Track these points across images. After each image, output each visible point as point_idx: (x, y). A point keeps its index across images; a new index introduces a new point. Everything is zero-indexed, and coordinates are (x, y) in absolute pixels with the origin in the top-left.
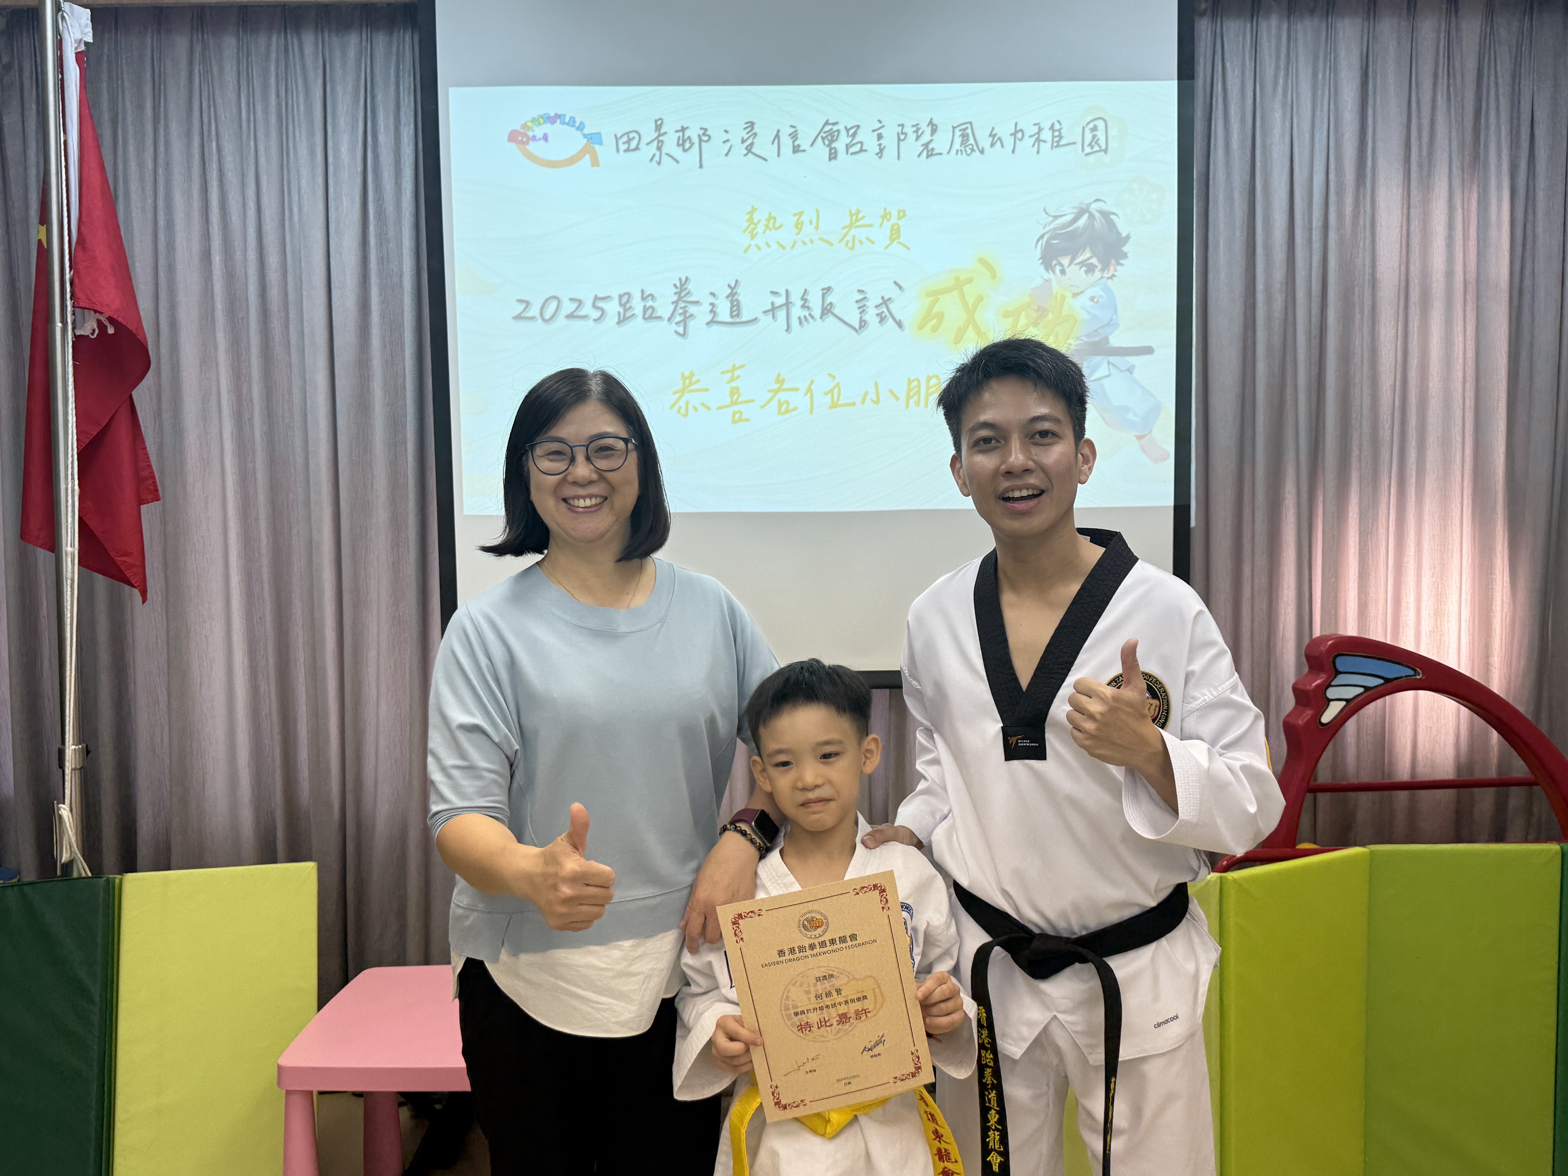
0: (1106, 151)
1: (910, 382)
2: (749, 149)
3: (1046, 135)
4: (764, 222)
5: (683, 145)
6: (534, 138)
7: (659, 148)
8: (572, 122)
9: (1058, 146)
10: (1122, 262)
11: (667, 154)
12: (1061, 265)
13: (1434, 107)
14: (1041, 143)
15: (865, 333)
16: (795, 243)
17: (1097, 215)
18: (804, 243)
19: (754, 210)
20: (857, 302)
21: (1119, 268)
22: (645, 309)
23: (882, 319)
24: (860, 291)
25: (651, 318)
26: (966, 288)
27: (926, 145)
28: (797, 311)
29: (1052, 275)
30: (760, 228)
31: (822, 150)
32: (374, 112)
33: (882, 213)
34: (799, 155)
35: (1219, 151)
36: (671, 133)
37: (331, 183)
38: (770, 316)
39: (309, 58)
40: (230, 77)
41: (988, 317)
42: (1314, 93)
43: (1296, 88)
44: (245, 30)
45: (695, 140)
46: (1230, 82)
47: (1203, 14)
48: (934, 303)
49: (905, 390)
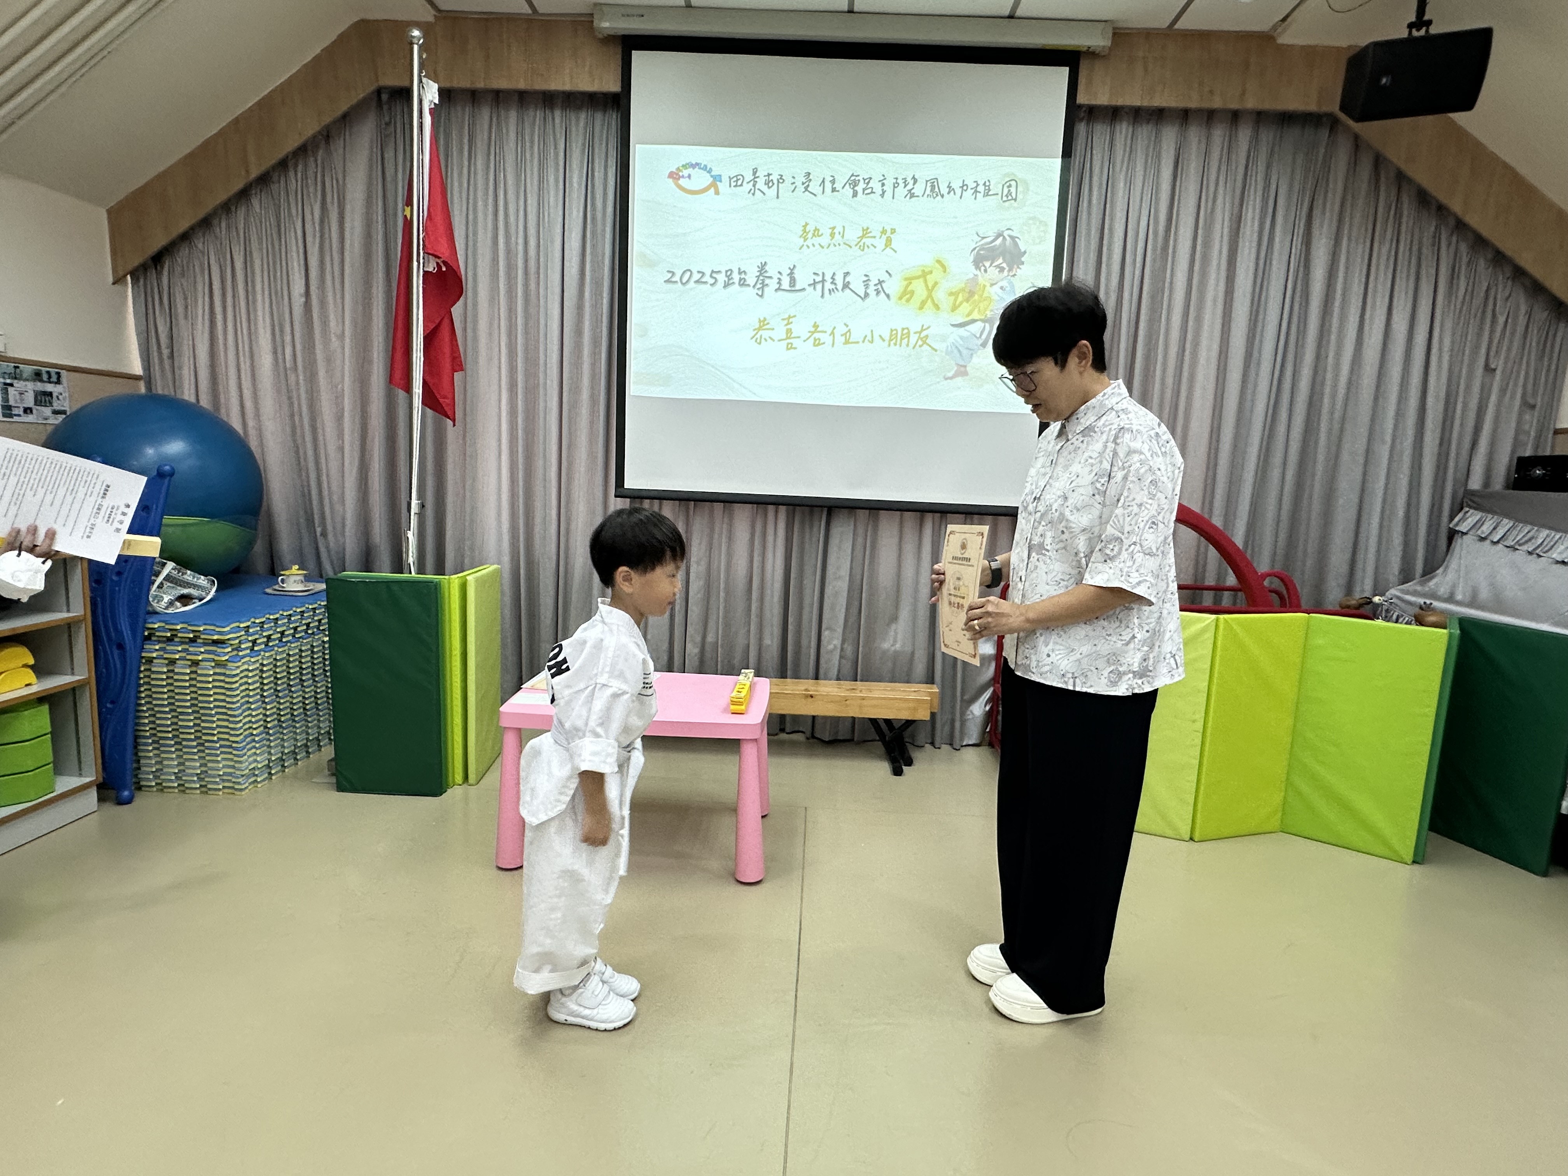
0: (1015, 200)
1: (892, 331)
2: (806, 189)
3: (981, 188)
4: (812, 232)
5: (768, 184)
6: (683, 177)
7: (754, 186)
8: (705, 168)
9: (988, 195)
11: (759, 189)
13: (1217, 184)
14: (978, 193)
15: (867, 300)
16: (829, 245)
17: (1008, 238)
18: (835, 245)
19: (807, 224)
20: (864, 282)
22: (740, 279)
23: (878, 293)
24: (866, 276)
25: (743, 284)
26: (928, 277)
27: (910, 191)
28: (828, 286)
29: (978, 272)
30: (810, 235)
31: (848, 191)
32: (593, 159)
33: (881, 229)
34: (835, 193)
35: (1084, 204)
36: (762, 176)
37: (567, 200)
38: (812, 287)
39: (557, 126)
40: (512, 135)
41: (940, 295)
42: (1145, 171)
43: (1134, 169)
44: (522, 107)
45: (775, 182)
46: (1094, 162)
47: (1081, 120)
48: (908, 285)
49: (888, 335)
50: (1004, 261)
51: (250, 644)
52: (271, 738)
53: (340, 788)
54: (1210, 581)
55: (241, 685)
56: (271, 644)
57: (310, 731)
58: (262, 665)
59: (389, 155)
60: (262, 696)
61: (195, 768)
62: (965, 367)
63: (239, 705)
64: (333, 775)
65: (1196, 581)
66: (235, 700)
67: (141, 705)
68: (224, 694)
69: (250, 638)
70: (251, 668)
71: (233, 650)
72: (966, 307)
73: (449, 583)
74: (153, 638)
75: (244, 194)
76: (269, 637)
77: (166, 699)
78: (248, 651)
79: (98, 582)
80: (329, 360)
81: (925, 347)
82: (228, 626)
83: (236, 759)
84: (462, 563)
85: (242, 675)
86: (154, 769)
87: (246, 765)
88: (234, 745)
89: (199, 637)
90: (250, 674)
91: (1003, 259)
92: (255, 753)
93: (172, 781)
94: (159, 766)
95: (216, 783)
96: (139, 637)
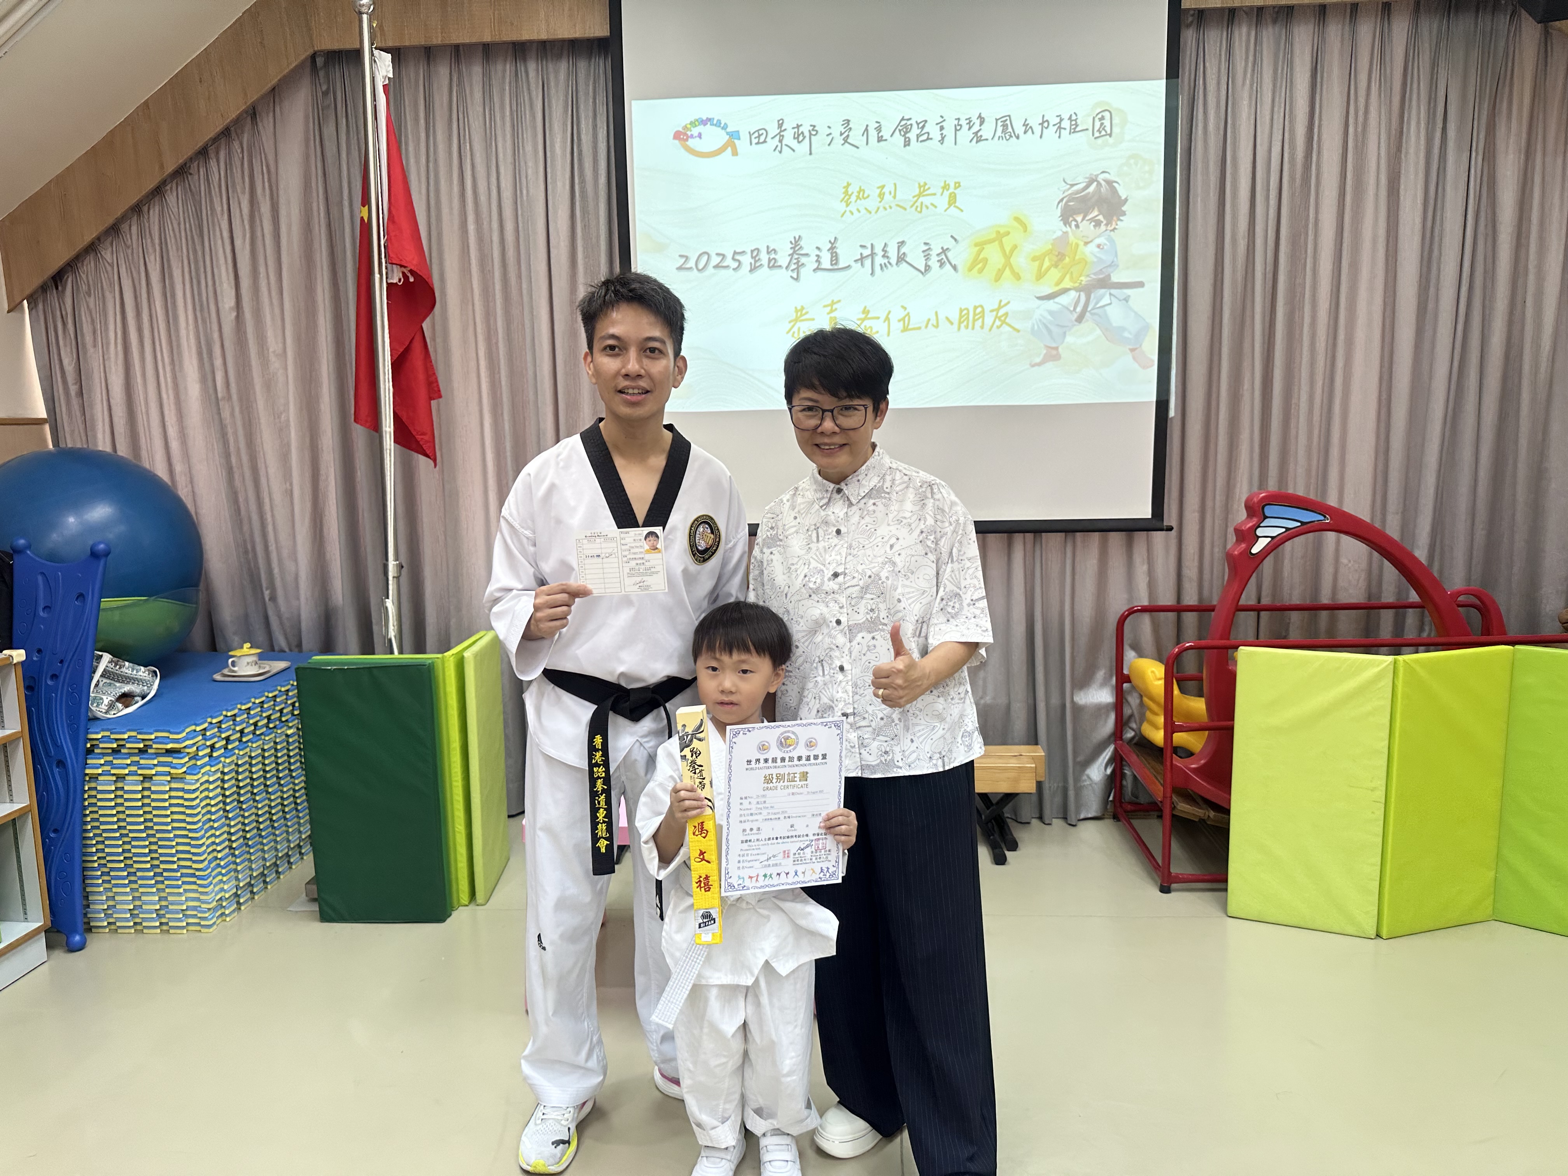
0: (1110, 135)
1: (961, 311)
2: (846, 140)
3: (1066, 124)
4: (856, 194)
7: (781, 141)
8: (718, 124)
9: (1074, 132)
10: (1121, 218)
11: (786, 145)
13: (1368, 94)
14: (1062, 131)
15: (928, 275)
16: (878, 208)
17: (1103, 183)
18: (885, 209)
19: (849, 185)
20: (924, 251)
21: (1119, 223)
22: (770, 260)
23: (942, 264)
24: (926, 244)
25: (773, 266)
26: (1004, 239)
27: (976, 133)
28: (879, 260)
29: (1068, 229)
30: (853, 198)
31: (899, 139)
32: (578, 120)
33: (942, 184)
34: (882, 143)
36: (789, 130)
37: (549, 170)
38: (859, 264)
39: (532, 80)
40: (478, 95)
41: (1020, 261)
42: (1274, 82)
44: (488, 61)
45: (807, 134)
47: (1188, 26)
48: (979, 252)
49: (957, 316)
50: (1100, 213)
51: (208, 750)
52: (238, 861)
53: (326, 917)
55: (201, 801)
56: (230, 747)
58: (223, 773)
59: (329, 130)
60: (225, 811)
61: (153, 903)
62: (1057, 348)
64: (314, 900)
67: (87, 831)
68: (183, 813)
69: (208, 743)
70: (211, 779)
71: (190, 759)
72: (1055, 274)
73: (442, 662)
74: (96, 751)
75: (158, 191)
76: (227, 739)
78: (207, 759)
80: (268, 386)
81: (1006, 328)
82: (183, 731)
83: (201, 890)
84: (451, 635)
85: (201, 789)
86: (105, 907)
87: (212, 896)
88: (197, 873)
89: (151, 747)
90: (211, 787)
91: (1099, 211)
92: (221, 881)
93: (127, 920)
94: (111, 903)
95: (179, 920)
96: (81, 751)
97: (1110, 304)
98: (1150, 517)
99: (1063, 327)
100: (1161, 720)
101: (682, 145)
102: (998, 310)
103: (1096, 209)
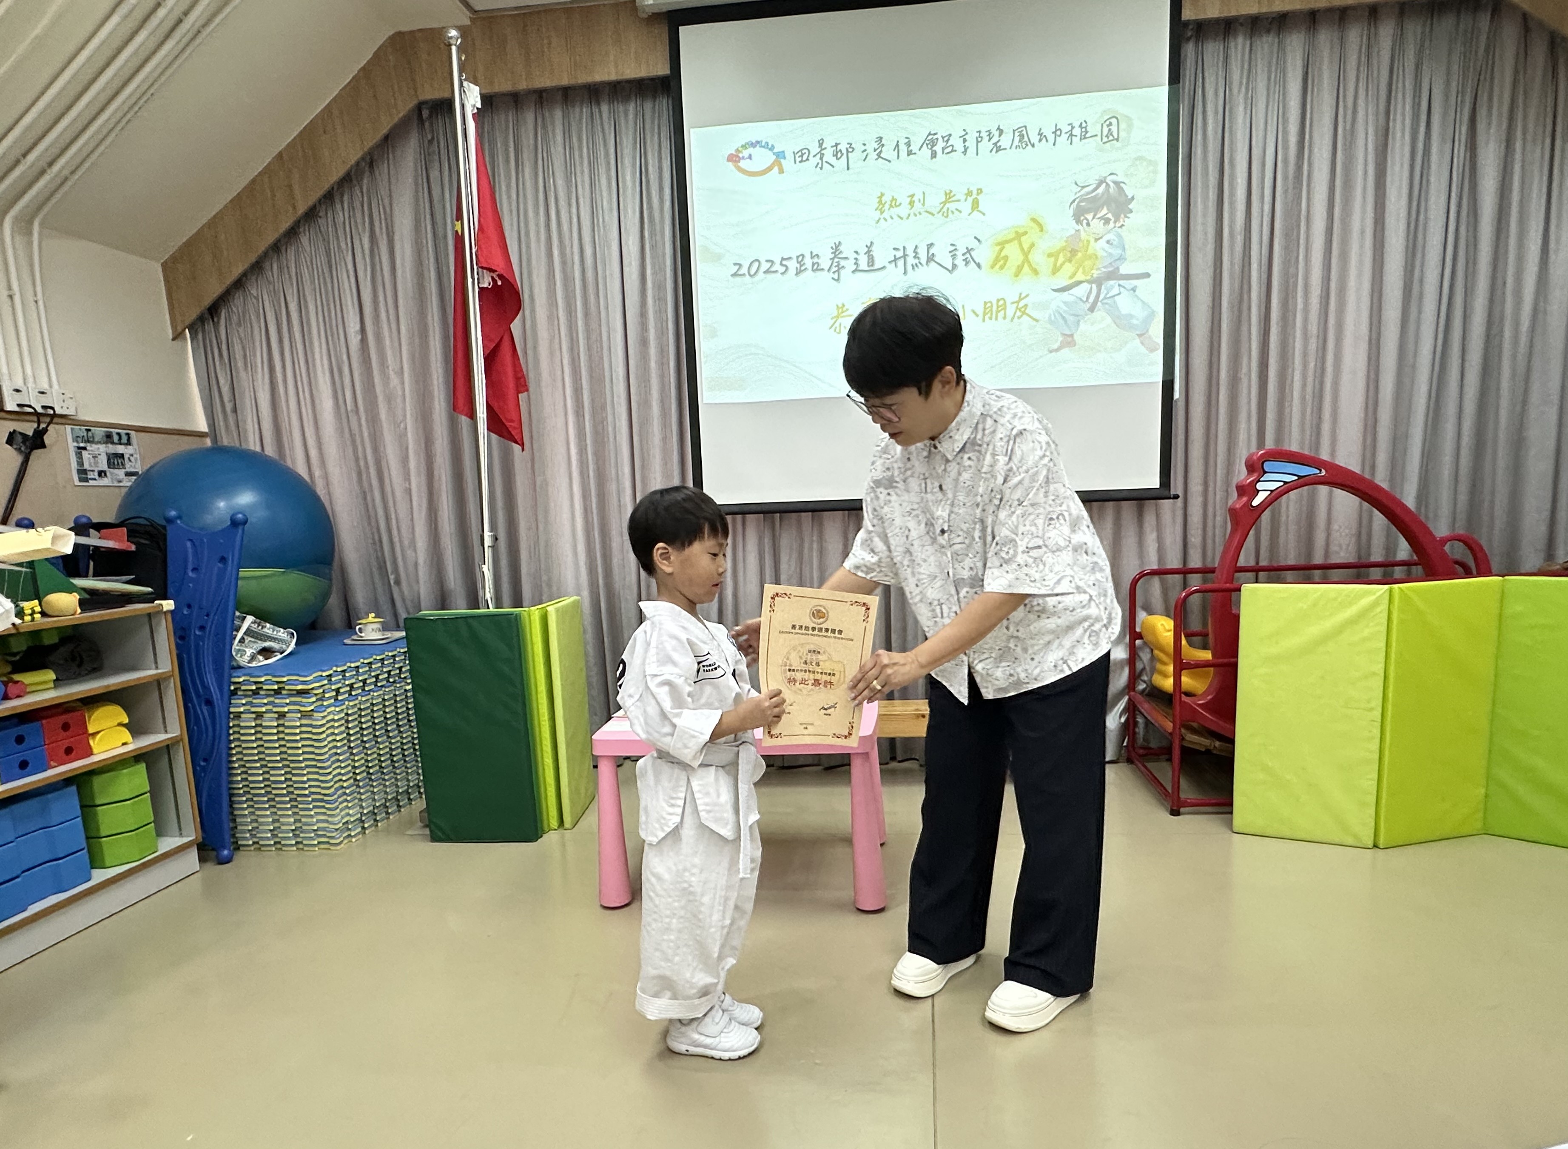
0: (1117, 140)
1: (985, 303)
2: (879, 156)
3: (1077, 131)
4: (889, 203)
5: (836, 155)
6: (743, 158)
7: (821, 159)
9: (1085, 138)
11: (827, 162)
12: (1086, 219)
14: (1074, 137)
15: (956, 272)
16: (909, 215)
17: (1112, 185)
18: (916, 215)
19: (882, 195)
20: (950, 252)
21: (1126, 219)
22: (813, 264)
23: (967, 262)
24: (952, 245)
25: (817, 270)
26: (1023, 239)
27: (995, 144)
28: (911, 260)
29: (1080, 227)
30: (887, 206)
31: (926, 152)
32: (645, 153)
33: (966, 191)
34: (911, 156)
35: (1198, 137)
36: (829, 148)
37: (621, 201)
38: (893, 264)
39: (606, 120)
40: (559, 137)
41: (1037, 257)
42: (1268, 90)
43: (1254, 89)
44: (567, 104)
45: (844, 151)
46: (1207, 85)
47: (1188, 39)
48: (1001, 250)
49: (983, 309)
51: (334, 693)
52: (362, 791)
53: (435, 838)
54: (1377, 556)
55: (328, 736)
56: (353, 693)
57: (399, 784)
58: (347, 714)
59: (434, 174)
60: (350, 747)
61: (289, 824)
62: (1072, 336)
63: (327, 756)
64: (426, 825)
65: (1359, 557)
66: (323, 751)
67: (233, 763)
68: (312, 748)
69: (333, 687)
70: (336, 718)
71: (317, 700)
73: (529, 616)
74: (240, 692)
76: (351, 686)
77: (257, 754)
78: (332, 701)
79: (182, 638)
80: (389, 399)
81: (1025, 317)
82: (312, 674)
83: (329, 812)
84: (541, 595)
85: (328, 725)
86: (250, 828)
87: (338, 820)
88: (326, 798)
89: (284, 688)
90: (336, 724)
91: (1108, 209)
92: (347, 807)
93: (268, 839)
94: (255, 825)
95: (311, 838)
96: (226, 695)
97: (1119, 294)
98: (1158, 486)
99: (1078, 316)
100: (1170, 668)
101: (735, 166)
102: (1018, 302)
103: (1105, 208)
